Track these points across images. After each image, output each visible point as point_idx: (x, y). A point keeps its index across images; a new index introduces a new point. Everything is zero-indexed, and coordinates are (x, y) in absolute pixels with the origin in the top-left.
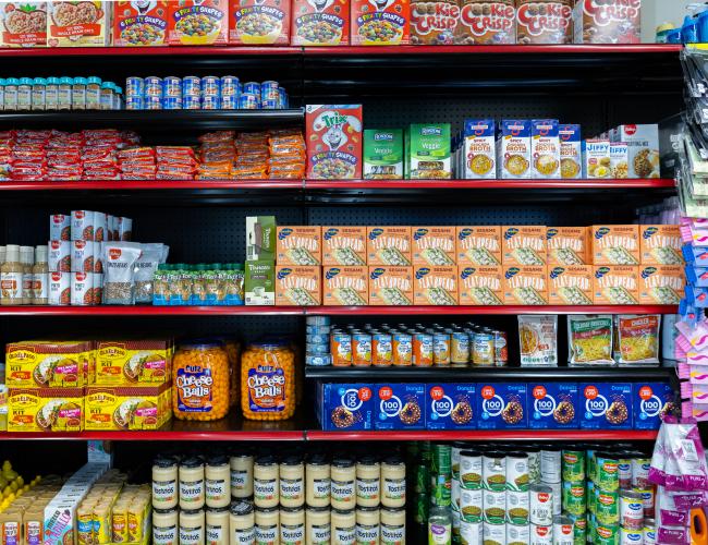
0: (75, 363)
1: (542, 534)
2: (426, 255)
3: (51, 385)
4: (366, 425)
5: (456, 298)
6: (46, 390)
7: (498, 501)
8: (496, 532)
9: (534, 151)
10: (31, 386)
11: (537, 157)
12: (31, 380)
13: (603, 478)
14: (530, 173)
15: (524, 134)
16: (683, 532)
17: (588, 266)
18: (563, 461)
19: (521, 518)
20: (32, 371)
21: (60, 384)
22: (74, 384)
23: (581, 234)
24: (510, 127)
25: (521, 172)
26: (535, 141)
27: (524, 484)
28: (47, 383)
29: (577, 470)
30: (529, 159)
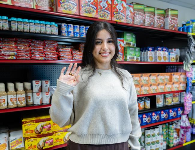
0: (50, 124)
2: (143, 81)
3: (42, 133)
6: (40, 135)
7: (154, 139)
8: (154, 147)
9: (163, 55)
10: (34, 135)
12: (34, 133)
13: (171, 129)
14: (162, 61)
17: (171, 82)
18: (162, 127)
19: (158, 142)
20: (34, 129)
21: (45, 132)
22: (50, 131)
23: (169, 75)
27: (159, 134)
28: (40, 133)
29: (165, 129)
30: (162, 57)
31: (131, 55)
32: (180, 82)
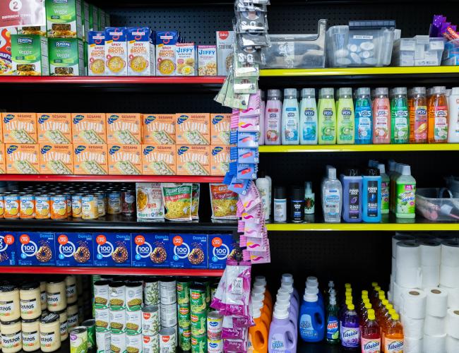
1: (146, 342)
4: (12, 262)
5: (72, 169)
8: (116, 339)
9: (129, 53)
11: (133, 58)
14: (126, 71)
15: (121, 39)
16: (240, 343)
19: (132, 330)
24: (111, 34)
25: (119, 70)
26: (131, 45)
27: (133, 306)
29: (182, 296)
30: (126, 60)
31: (23, 58)
32: (213, 148)
